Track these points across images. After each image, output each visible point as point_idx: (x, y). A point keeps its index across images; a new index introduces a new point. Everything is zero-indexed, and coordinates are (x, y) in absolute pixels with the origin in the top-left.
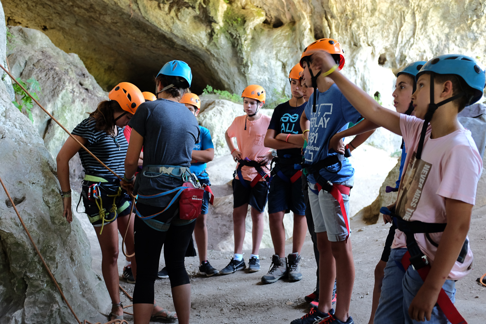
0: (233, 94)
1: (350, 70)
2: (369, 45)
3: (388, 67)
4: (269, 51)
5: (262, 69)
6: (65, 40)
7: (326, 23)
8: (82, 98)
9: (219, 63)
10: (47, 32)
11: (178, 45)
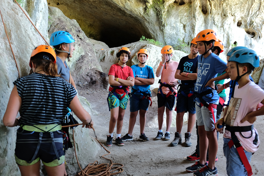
0: (156, 41)
1: (221, 29)
2: (232, 16)
3: (242, 28)
4: (176, 18)
5: (172, 28)
6: (68, 10)
7: (208, 3)
8: (79, 43)
9: (149, 24)
10: (59, 6)
11: (127, 14)
